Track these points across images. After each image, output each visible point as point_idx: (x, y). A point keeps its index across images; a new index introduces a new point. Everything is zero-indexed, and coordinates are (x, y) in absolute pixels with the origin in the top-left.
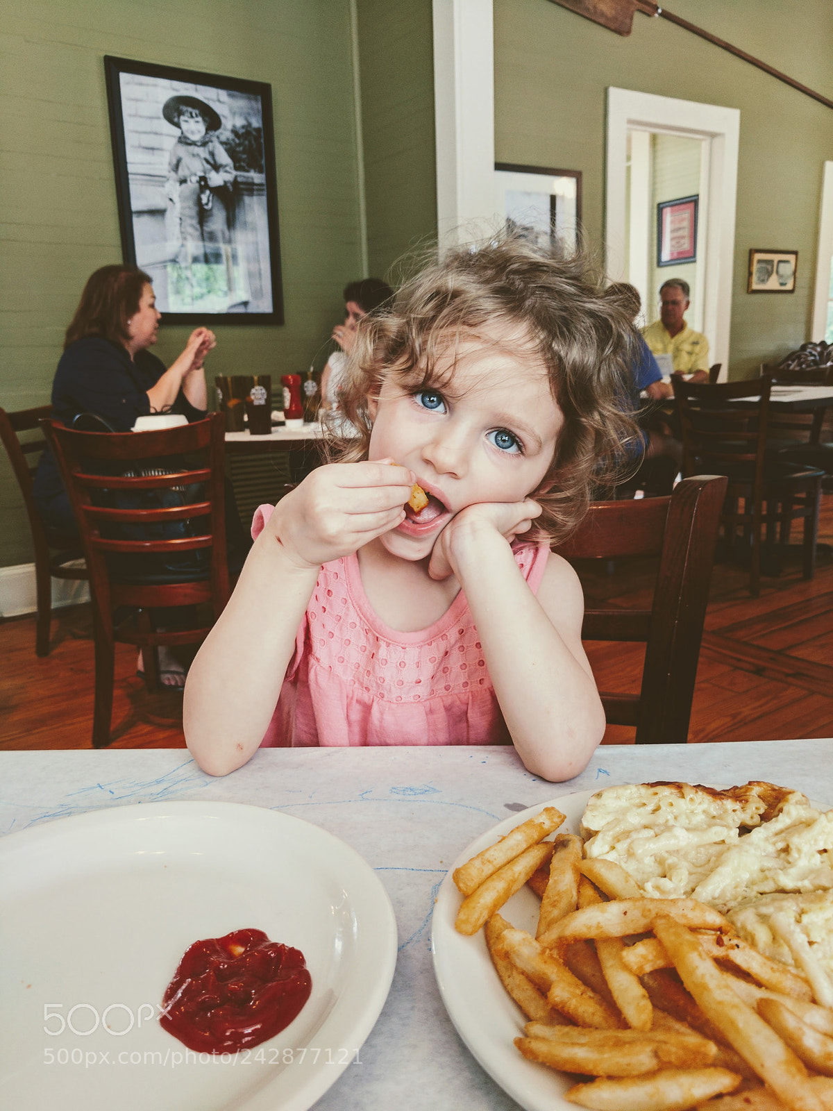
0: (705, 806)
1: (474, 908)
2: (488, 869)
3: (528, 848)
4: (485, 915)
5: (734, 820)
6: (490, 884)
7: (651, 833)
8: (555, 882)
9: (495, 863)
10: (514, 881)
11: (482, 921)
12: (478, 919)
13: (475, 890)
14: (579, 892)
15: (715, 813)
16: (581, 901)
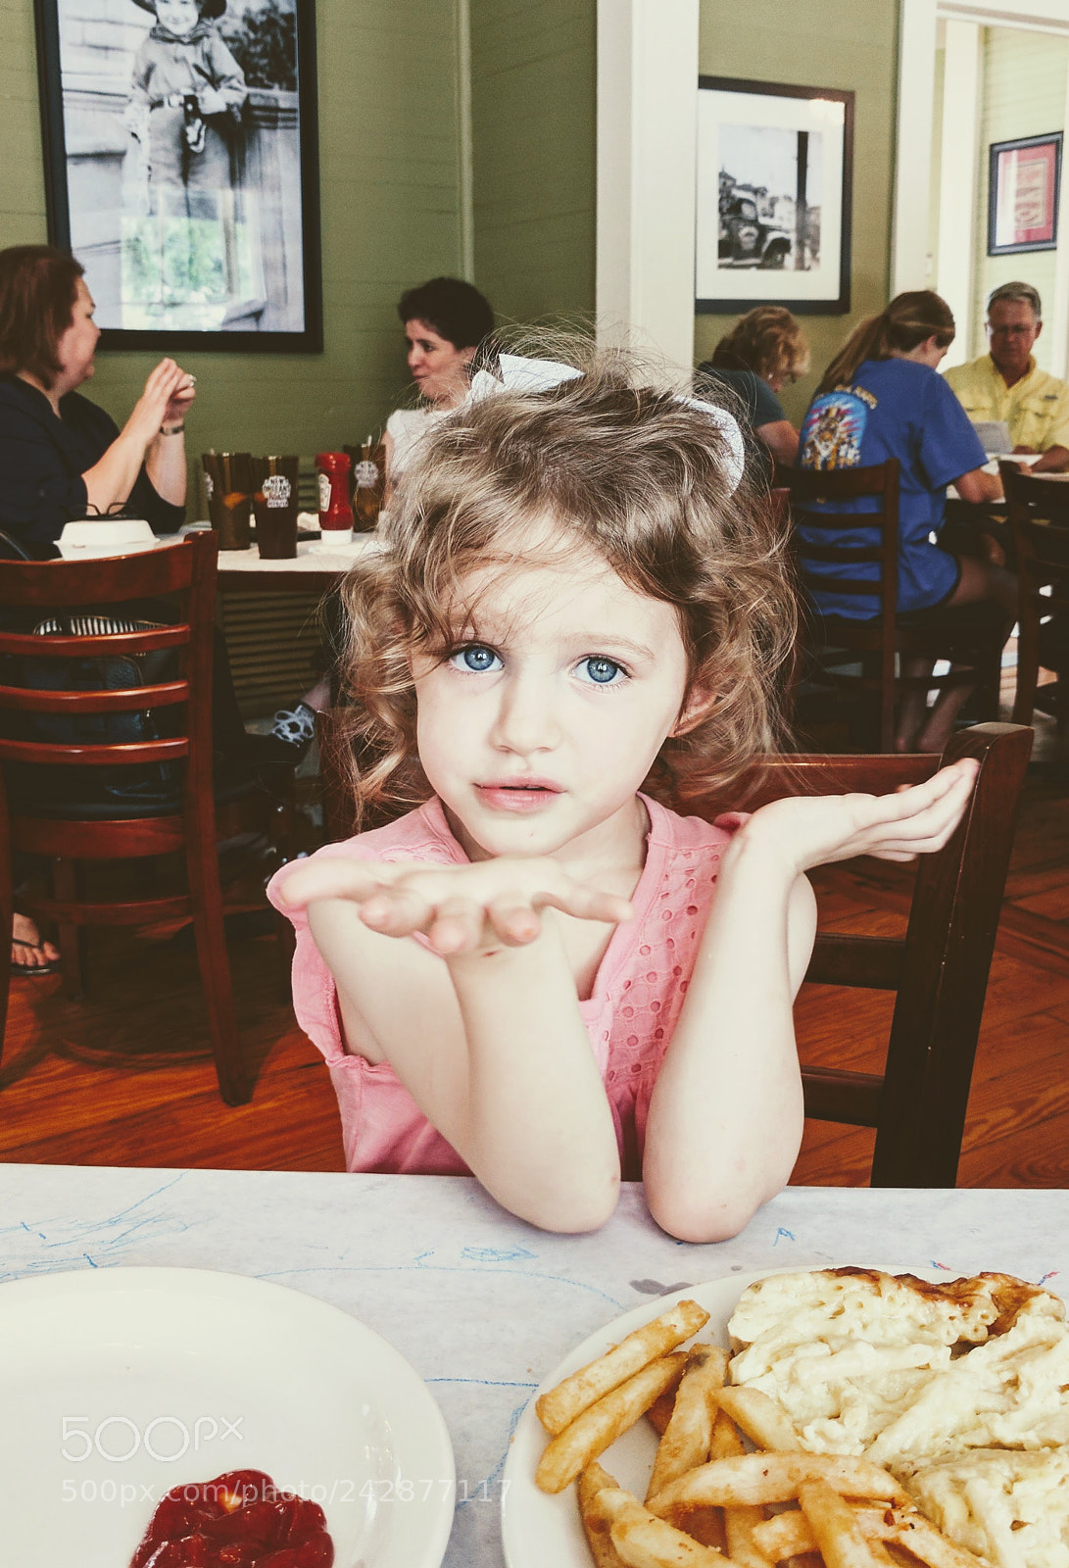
0: (910, 1309)
1: (562, 1454)
2: (588, 1396)
3: (650, 1363)
4: (578, 1465)
5: (948, 1333)
6: (587, 1418)
7: (824, 1349)
8: (680, 1419)
9: (598, 1386)
10: (623, 1416)
11: (573, 1473)
12: (567, 1470)
13: (566, 1427)
14: (713, 1434)
15: (923, 1320)
16: (714, 1449)
